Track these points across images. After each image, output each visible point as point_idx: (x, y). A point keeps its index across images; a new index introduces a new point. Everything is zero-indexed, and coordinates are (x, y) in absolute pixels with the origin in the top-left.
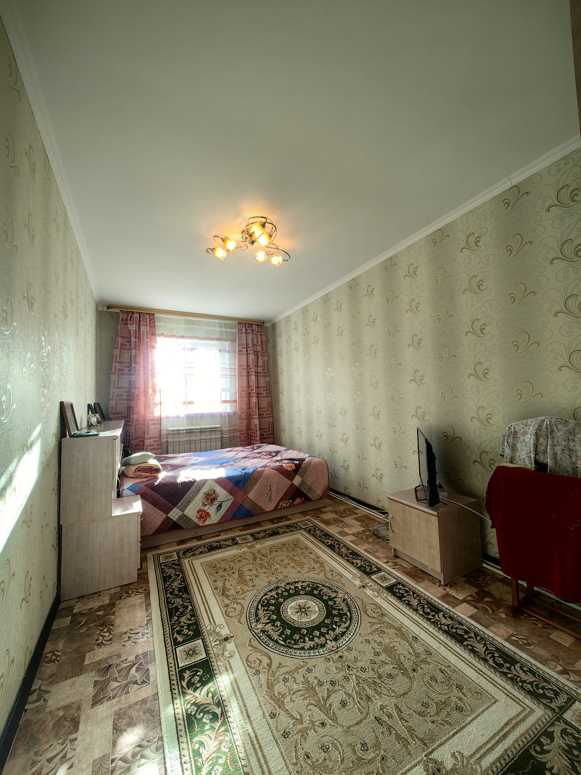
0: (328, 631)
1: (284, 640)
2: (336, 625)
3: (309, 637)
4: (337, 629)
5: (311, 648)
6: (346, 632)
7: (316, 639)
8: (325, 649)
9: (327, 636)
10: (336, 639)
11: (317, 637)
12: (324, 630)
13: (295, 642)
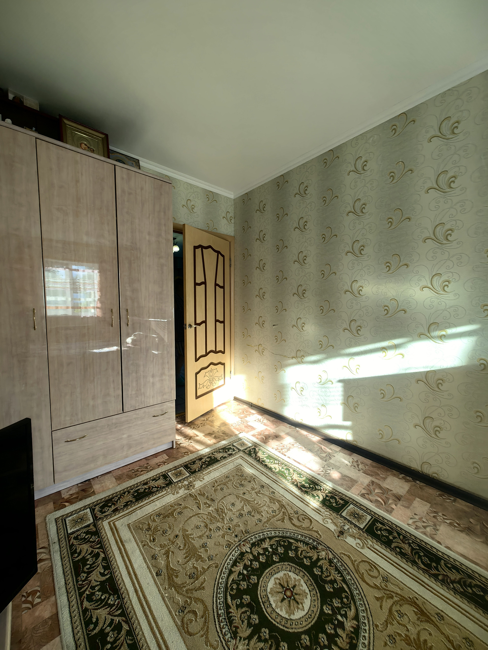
0: (251, 564)
1: (290, 544)
2: (243, 574)
3: (269, 552)
4: (242, 568)
5: (263, 540)
6: (232, 566)
7: (262, 552)
8: (251, 542)
9: (251, 557)
10: (242, 554)
11: (262, 554)
12: (256, 565)
13: (280, 544)
